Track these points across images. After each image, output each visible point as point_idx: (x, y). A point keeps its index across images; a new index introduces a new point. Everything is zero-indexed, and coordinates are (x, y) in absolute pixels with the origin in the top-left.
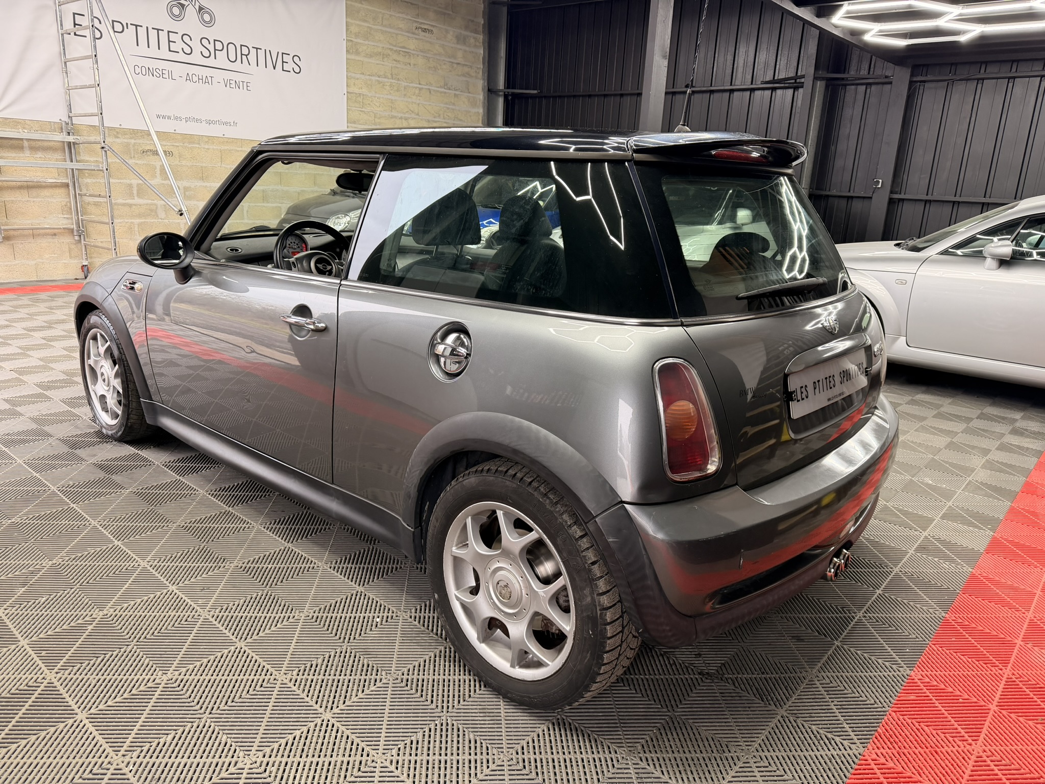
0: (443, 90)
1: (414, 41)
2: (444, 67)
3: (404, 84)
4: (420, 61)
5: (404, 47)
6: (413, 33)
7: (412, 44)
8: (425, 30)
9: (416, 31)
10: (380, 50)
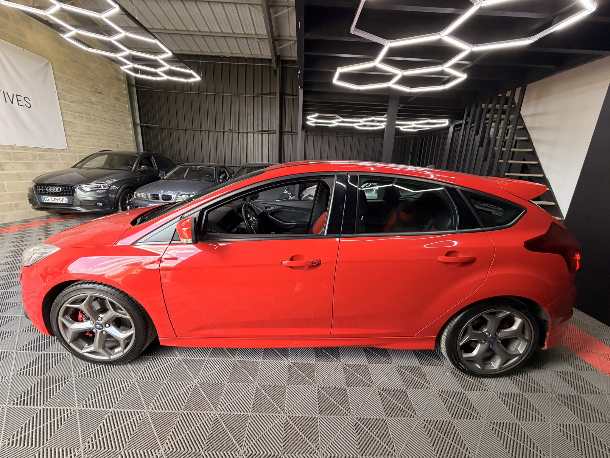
0: (112, 122)
1: (95, 97)
2: (111, 111)
3: (93, 118)
4: (100, 108)
5: (90, 100)
6: (94, 93)
7: (94, 99)
8: (99, 93)
9: (95, 92)
10: (77, 100)
